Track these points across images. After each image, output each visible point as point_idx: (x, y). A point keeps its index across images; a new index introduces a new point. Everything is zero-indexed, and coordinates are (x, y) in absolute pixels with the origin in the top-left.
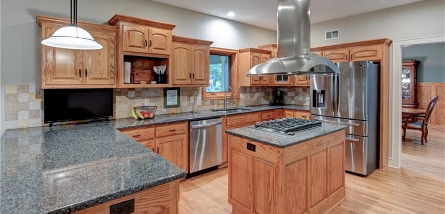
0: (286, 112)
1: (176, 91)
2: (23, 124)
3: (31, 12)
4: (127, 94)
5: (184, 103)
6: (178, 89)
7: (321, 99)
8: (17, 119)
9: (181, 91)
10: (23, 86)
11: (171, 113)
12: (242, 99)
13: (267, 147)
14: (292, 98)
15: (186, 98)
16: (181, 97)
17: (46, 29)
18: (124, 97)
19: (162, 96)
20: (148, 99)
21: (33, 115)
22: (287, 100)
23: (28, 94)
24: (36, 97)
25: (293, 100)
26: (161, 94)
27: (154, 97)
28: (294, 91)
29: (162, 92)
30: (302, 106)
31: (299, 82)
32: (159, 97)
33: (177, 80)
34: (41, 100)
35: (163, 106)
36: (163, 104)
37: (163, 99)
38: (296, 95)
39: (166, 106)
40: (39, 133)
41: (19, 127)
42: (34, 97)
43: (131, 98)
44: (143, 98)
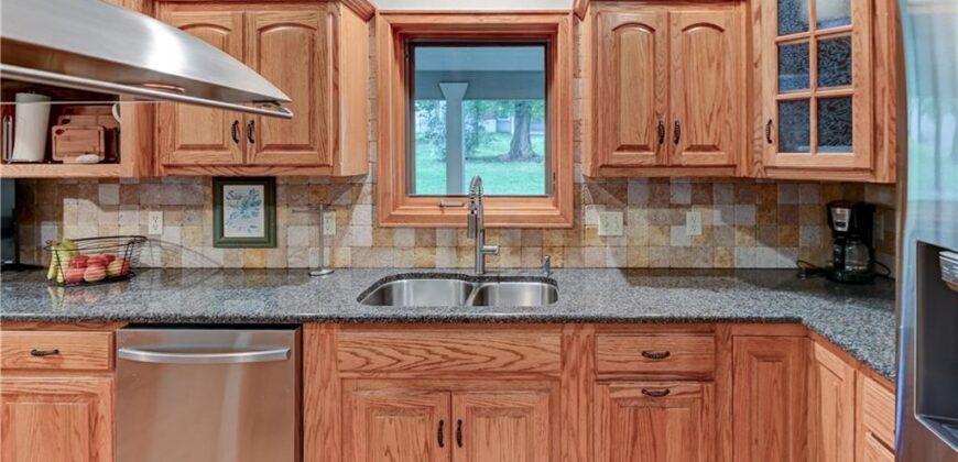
1: (260, 189)
4: (95, 192)
5: (297, 232)
6: (270, 183)
9: (280, 190)
11: (240, 265)
12: (601, 232)
15: (305, 217)
16: (283, 214)
18: (87, 202)
19: (209, 203)
20: (159, 214)
26: (205, 196)
27: (179, 207)
29: (209, 191)
32: (198, 207)
33: (184, 147)
35: (211, 241)
36: (209, 231)
37: (209, 213)
39: (221, 241)
43: (107, 208)
44: (143, 208)
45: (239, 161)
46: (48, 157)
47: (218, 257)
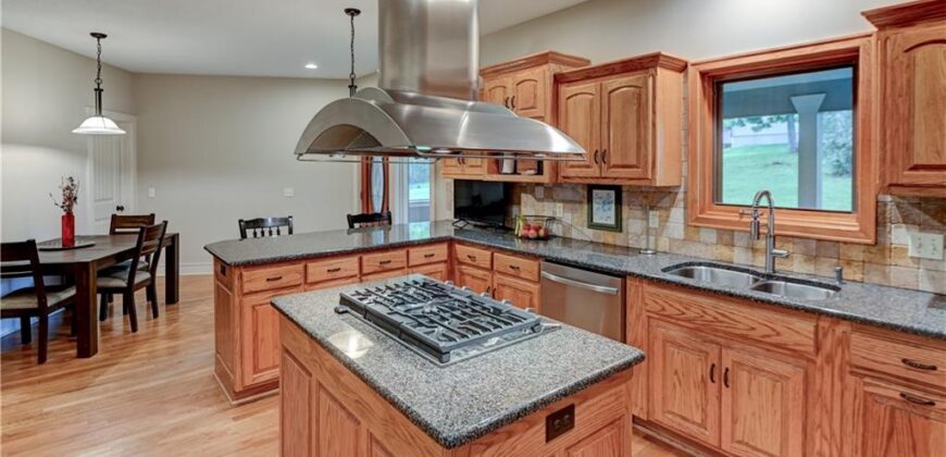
1: (613, 193)
4: (534, 191)
5: (634, 224)
6: (618, 190)
9: (624, 195)
11: (602, 241)
12: (911, 252)
15: (639, 213)
18: (531, 196)
19: (586, 201)
20: (562, 205)
26: (584, 196)
27: (571, 202)
29: (586, 193)
32: (581, 202)
34: (453, 190)
35: (586, 224)
36: (585, 218)
37: (586, 207)
39: (592, 225)
43: (539, 200)
44: (554, 201)
45: (598, 175)
46: (515, 172)
47: (590, 234)
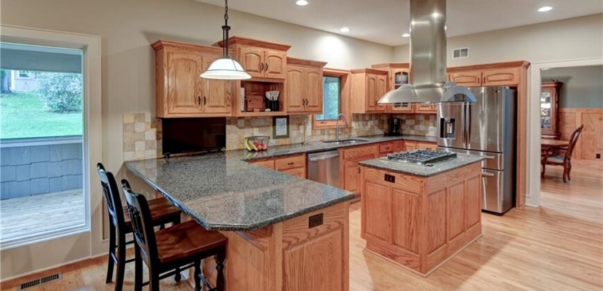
0: (407, 144)
1: (285, 119)
2: (140, 156)
3: (148, 35)
4: (237, 123)
5: (294, 133)
6: (288, 117)
7: (449, 129)
8: (134, 151)
9: (290, 119)
10: (140, 114)
11: (280, 144)
12: (355, 128)
13: (408, 177)
14: (412, 127)
15: (295, 127)
16: (290, 126)
17: (168, 53)
18: (234, 126)
19: (271, 124)
20: (257, 129)
21: (149, 147)
22: (405, 129)
23: (143, 124)
24: (152, 127)
25: (413, 129)
26: (270, 122)
27: (262, 126)
28: (414, 119)
29: (272, 121)
30: (424, 136)
31: (421, 109)
32: (268, 126)
33: (291, 107)
34: (155, 129)
35: (272, 137)
37: (271, 128)
38: (416, 124)
39: (275, 137)
40: (154, 165)
41: (136, 159)
42: (149, 126)
43: (241, 128)
44: (252, 127)
45: (303, 110)
46: (246, 110)
